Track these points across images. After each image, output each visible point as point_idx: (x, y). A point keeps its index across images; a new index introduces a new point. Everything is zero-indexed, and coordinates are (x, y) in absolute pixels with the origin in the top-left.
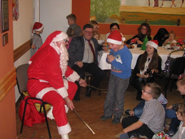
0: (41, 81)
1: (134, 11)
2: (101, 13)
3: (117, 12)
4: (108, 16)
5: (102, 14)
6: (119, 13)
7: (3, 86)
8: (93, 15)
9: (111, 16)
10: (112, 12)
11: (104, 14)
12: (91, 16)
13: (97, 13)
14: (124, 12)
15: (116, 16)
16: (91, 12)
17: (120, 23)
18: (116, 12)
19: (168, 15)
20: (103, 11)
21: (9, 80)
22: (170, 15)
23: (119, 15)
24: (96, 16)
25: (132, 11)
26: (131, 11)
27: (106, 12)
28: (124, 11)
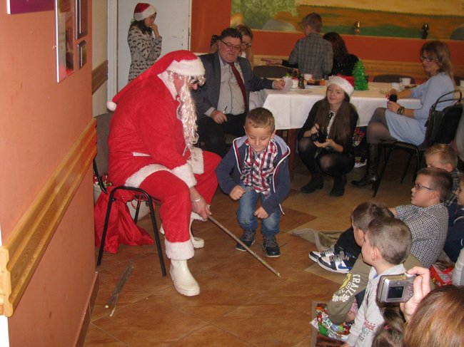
0: (135, 154)
1: (329, 5)
2: (256, 7)
3: (290, 7)
4: (271, 13)
5: (257, 10)
6: (295, 9)
7: (79, 157)
8: (237, 11)
9: (276, 13)
10: (279, 6)
11: (260, 9)
12: (232, 13)
13: (247, 7)
14: (306, 6)
15: (289, 14)
16: (232, 5)
17: (297, 29)
18: (287, 4)
19: (402, 14)
20: (260, 3)
21: (87, 144)
22: (406, 14)
23: (294, 13)
24: (244, 13)
25: (324, 5)
26: (320, 5)
27: (265, 6)
28: (305, 4)
